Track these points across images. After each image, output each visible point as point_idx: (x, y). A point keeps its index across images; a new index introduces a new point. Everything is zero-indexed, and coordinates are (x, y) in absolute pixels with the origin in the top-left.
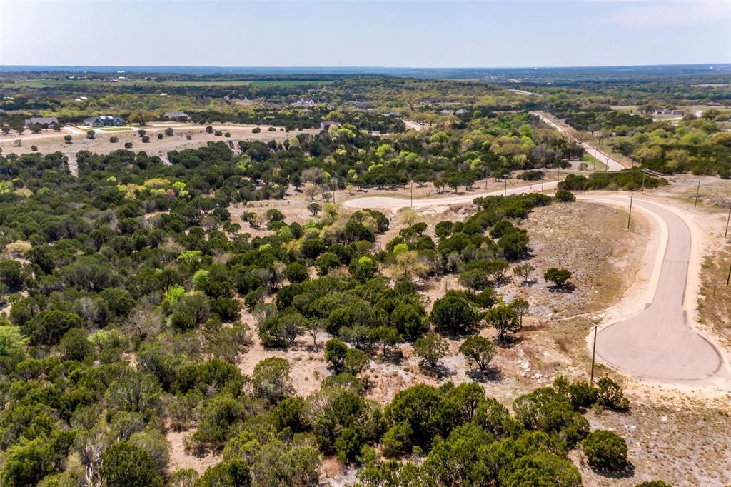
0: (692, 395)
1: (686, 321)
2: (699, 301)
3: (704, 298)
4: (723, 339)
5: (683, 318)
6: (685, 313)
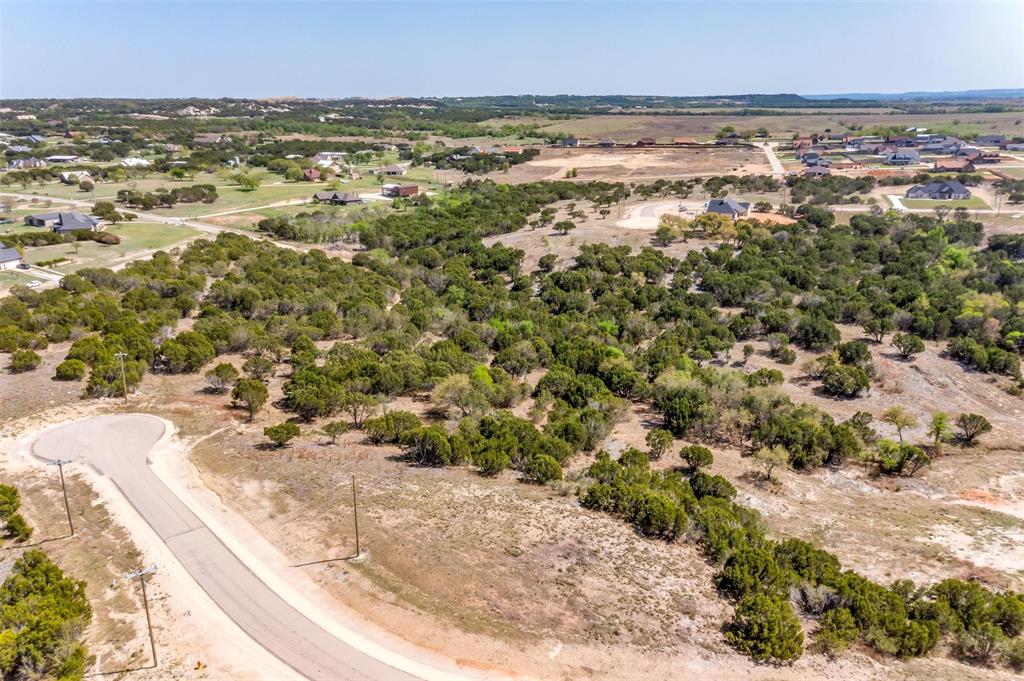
0: (44, 423)
1: (93, 466)
2: (97, 495)
3: (94, 503)
4: (42, 474)
5: (98, 467)
6: (100, 473)
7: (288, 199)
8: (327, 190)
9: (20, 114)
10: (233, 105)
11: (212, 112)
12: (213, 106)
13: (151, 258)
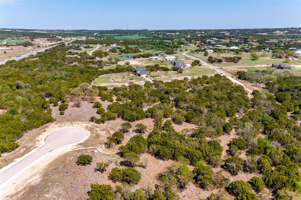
7: (261, 64)
8: (284, 62)
9: (225, 33)
10: (294, 30)
11: (285, 32)
12: (286, 30)
13: (183, 79)
